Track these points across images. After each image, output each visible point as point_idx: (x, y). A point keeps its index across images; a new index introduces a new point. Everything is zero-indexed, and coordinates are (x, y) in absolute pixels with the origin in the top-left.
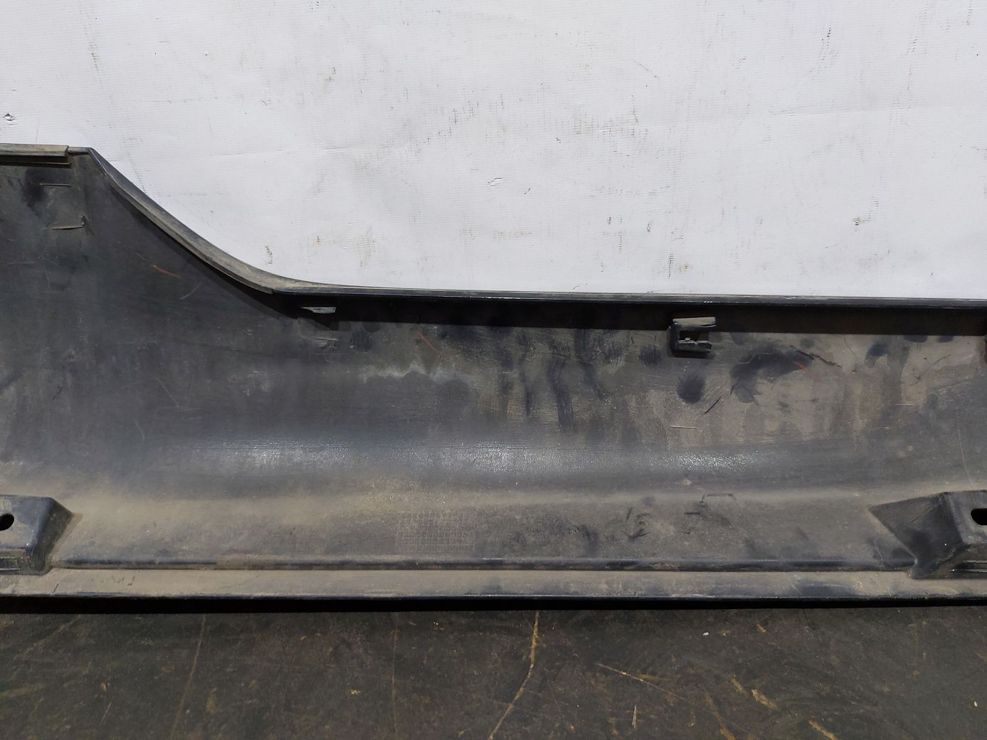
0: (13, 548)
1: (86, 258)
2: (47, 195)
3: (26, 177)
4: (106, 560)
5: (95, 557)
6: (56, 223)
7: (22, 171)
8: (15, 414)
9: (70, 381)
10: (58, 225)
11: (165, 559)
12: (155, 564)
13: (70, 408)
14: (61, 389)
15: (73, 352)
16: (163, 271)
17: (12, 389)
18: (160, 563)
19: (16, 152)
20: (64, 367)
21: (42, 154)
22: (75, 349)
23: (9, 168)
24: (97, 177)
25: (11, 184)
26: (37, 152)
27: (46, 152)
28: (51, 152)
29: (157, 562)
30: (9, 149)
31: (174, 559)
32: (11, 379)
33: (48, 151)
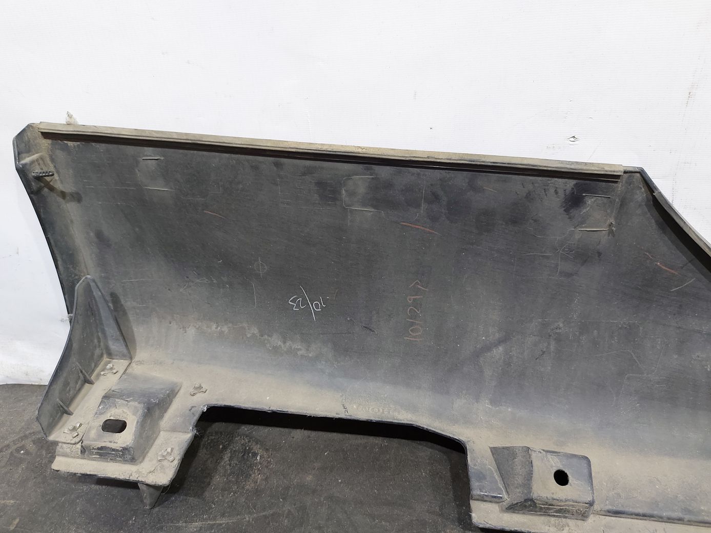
0: (579, 503)
1: (599, 254)
2: (585, 203)
3: (573, 189)
4: (641, 513)
5: (631, 510)
6: (584, 226)
7: (571, 183)
8: (501, 368)
9: (552, 347)
10: (586, 227)
11: (693, 518)
12: (684, 521)
13: (550, 368)
14: (544, 352)
15: (561, 325)
16: (664, 268)
17: (501, 348)
18: (689, 521)
19: (579, 170)
20: (550, 336)
21: (603, 173)
22: (563, 323)
23: (560, 180)
24: (638, 192)
25: (556, 192)
26: (597, 171)
27: (606, 171)
28: (611, 171)
29: (685, 520)
30: (573, 167)
31: (700, 518)
32: (500, 342)
33: (608, 170)
